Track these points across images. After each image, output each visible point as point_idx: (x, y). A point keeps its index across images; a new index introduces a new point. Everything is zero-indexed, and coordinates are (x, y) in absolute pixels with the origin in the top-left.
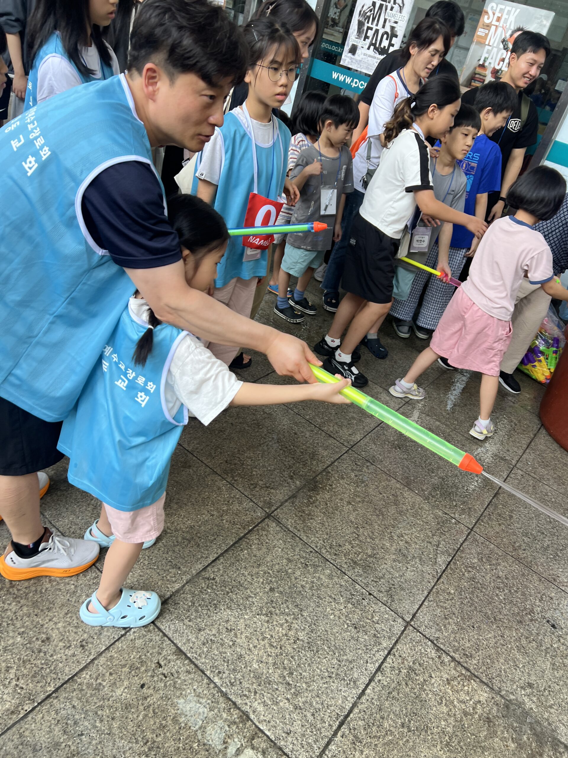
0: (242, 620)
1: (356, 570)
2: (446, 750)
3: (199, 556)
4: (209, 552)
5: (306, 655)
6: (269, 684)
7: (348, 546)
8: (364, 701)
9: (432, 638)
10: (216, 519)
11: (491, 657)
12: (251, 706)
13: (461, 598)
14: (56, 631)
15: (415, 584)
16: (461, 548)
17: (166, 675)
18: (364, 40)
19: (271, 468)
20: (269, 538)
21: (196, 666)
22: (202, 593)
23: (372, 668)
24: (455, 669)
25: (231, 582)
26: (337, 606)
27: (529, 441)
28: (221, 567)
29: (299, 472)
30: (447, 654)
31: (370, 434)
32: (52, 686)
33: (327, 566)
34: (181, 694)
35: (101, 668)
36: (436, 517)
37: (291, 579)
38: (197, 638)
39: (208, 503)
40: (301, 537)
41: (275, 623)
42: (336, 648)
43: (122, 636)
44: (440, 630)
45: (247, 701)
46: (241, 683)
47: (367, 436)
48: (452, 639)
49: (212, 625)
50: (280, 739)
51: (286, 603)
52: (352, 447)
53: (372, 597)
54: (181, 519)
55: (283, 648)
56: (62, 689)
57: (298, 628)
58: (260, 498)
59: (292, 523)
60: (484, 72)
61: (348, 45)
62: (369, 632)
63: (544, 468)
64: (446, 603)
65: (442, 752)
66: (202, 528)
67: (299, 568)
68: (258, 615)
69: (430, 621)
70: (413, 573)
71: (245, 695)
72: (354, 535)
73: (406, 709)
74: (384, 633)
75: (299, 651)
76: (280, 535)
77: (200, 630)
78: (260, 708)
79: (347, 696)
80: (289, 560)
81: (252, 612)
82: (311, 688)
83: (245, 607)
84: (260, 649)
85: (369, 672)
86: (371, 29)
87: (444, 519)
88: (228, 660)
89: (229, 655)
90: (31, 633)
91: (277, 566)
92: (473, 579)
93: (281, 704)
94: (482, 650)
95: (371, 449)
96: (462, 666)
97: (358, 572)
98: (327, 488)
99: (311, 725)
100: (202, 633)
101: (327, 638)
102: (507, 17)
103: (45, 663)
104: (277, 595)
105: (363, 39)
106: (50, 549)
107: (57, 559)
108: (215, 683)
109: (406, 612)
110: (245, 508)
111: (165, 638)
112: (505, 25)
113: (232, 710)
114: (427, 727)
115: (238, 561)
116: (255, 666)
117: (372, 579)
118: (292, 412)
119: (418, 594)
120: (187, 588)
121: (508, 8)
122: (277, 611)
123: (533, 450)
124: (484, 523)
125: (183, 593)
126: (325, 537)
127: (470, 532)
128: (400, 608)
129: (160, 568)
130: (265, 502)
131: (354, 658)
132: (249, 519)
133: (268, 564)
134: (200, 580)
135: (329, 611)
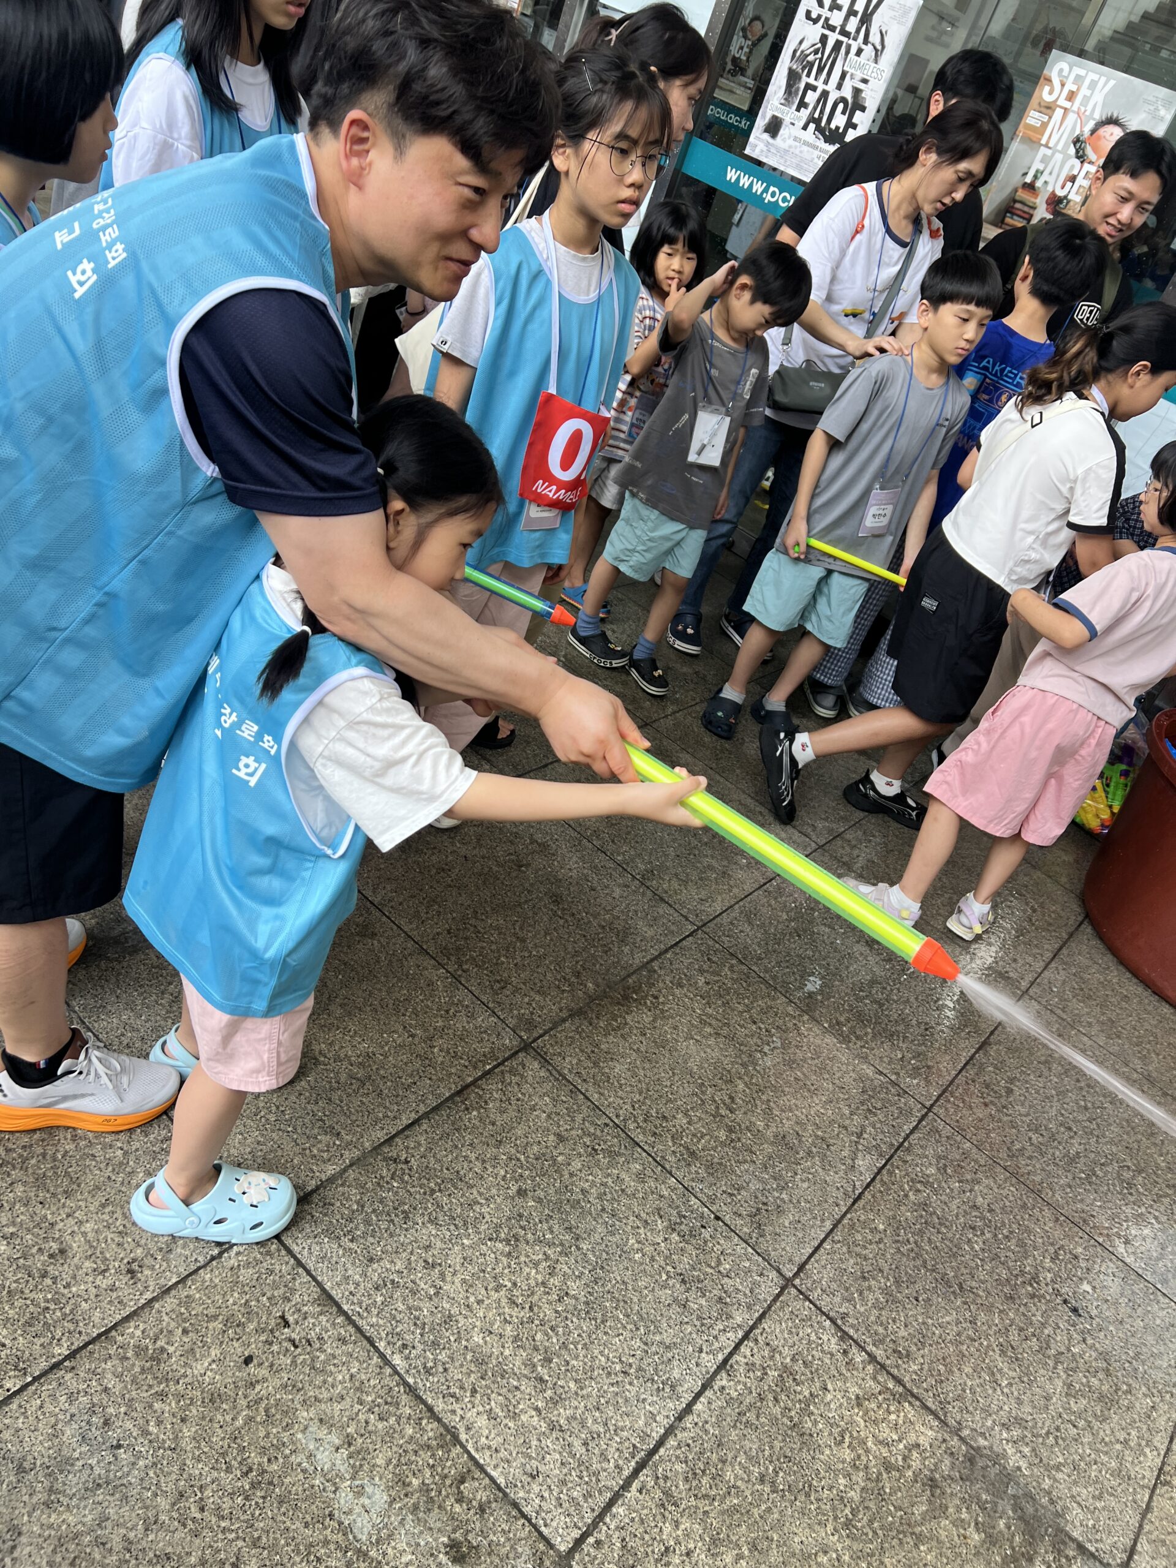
0: (457, 1248)
1: (693, 1169)
2: (844, 1534)
3: (381, 1115)
4: (401, 1108)
5: (580, 1327)
6: (503, 1377)
7: (681, 1119)
8: (688, 1425)
9: (832, 1314)
10: (419, 1043)
11: (948, 1360)
12: (462, 1418)
13: (898, 1241)
14: (79, 1237)
15: (808, 1205)
16: (906, 1144)
17: (297, 1342)
18: (798, 110)
20: (523, 1091)
21: (359, 1330)
22: (381, 1187)
23: (710, 1362)
24: (874, 1378)
25: (441, 1170)
26: (650, 1237)
27: (1057, 946)
28: (422, 1139)
29: (594, 965)
30: (860, 1346)
31: (741, 903)
32: (65, 1345)
33: (636, 1155)
34: (325, 1382)
35: (166, 1318)
36: (861, 1079)
37: (562, 1176)
38: (364, 1274)
39: (406, 1010)
40: (588, 1094)
41: (523, 1259)
42: (642, 1319)
43: (213, 1258)
44: (850, 1300)
45: (456, 1406)
46: (446, 1370)
47: (737, 906)
48: (872, 1318)
49: (396, 1252)
50: (516, 1486)
51: (547, 1222)
52: (704, 925)
53: (721, 1223)
54: (348, 1038)
55: (536, 1309)
56: (84, 1353)
57: (569, 1271)
58: (511, 1010)
59: (572, 1066)
60: (1033, 200)
61: (764, 117)
62: (710, 1292)
63: (1083, 1002)
64: (866, 1248)
65: (836, 1537)
66: (391, 1058)
67: (580, 1155)
68: (490, 1240)
69: (833, 1280)
70: (805, 1185)
71: (453, 1396)
72: (695, 1099)
73: (771, 1448)
74: (740, 1296)
75: (567, 1318)
76: (547, 1086)
77: (371, 1260)
78: (482, 1422)
79: (655, 1412)
80: (561, 1138)
81: (480, 1233)
82: (584, 1392)
83: (465, 1223)
84: (488, 1308)
85: (704, 1370)
86: (814, 89)
87: (876, 1082)
88: (425, 1324)
89: (425, 1313)
90: (29, 1237)
91: (536, 1148)
92: (925, 1205)
93: (524, 1418)
94: (931, 1345)
95: (741, 931)
96: (888, 1373)
97: (697, 1173)
98: (649, 1002)
99: (581, 1463)
100: (375, 1266)
101: (624, 1296)
102: (1088, 93)
103: (53, 1300)
104: (531, 1204)
105: (795, 107)
106: (81, 1073)
107: (92, 1095)
108: (393, 1367)
109: (785, 1259)
110: (480, 1026)
111: (301, 1270)
112: (1083, 109)
113: (424, 1422)
114: (810, 1486)
115: (458, 1130)
116: (477, 1339)
117: (724, 1188)
118: (590, 846)
119: (813, 1227)
120: (351, 1174)
121: (1092, 76)
122: (530, 1236)
123: (1065, 963)
124: (956, 1098)
125: (342, 1185)
126: (637, 1097)
127: (926, 1114)
128: (775, 1250)
129: (299, 1131)
130: (520, 1019)
131: (675, 1340)
132: (486, 1050)
133: (518, 1142)
134: (379, 1162)
135: (633, 1245)
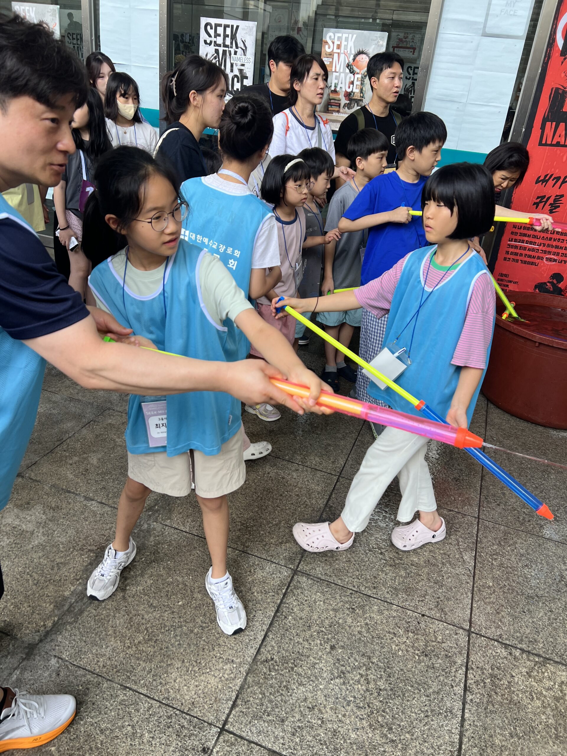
0: (319, 693)
1: (400, 596)
2: (558, 743)
3: (247, 641)
4: (255, 632)
5: (395, 704)
6: (375, 749)
7: (382, 575)
8: (468, 727)
9: (495, 638)
11: (552, 634)
13: (501, 588)
15: (456, 589)
16: (479, 539)
19: (275, 521)
20: (306, 595)
22: (267, 678)
23: (459, 690)
24: (529, 660)
25: (290, 655)
26: (400, 641)
27: (484, 419)
28: (273, 643)
29: (304, 516)
30: (516, 647)
31: (350, 456)
33: (372, 602)
37: (346, 630)
38: (284, 731)
40: (335, 582)
41: (351, 682)
42: (419, 684)
44: (498, 627)
47: (349, 459)
48: (512, 631)
49: (292, 710)
51: (352, 657)
52: (341, 474)
53: (426, 617)
54: (211, 608)
55: (371, 705)
57: (375, 677)
58: (279, 556)
59: (320, 571)
60: (338, 97)
62: (440, 654)
63: (509, 439)
64: (491, 598)
65: (556, 746)
67: (348, 615)
68: (331, 680)
69: (486, 621)
70: (450, 580)
72: (383, 561)
73: (507, 718)
74: (454, 650)
75: (387, 702)
76: (315, 587)
77: (283, 721)
79: (450, 729)
80: (335, 610)
81: (325, 679)
82: (415, 736)
83: (316, 677)
84: (350, 716)
85: (459, 695)
88: (325, 741)
89: (323, 735)
91: (327, 621)
92: (501, 565)
94: (542, 631)
96: (533, 654)
97: (403, 597)
100: (286, 723)
101: (405, 677)
102: (346, 43)
104: (340, 651)
106: (14, 715)
109: (461, 621)
110: (269, 572)
111: (252, 745)
112: (346, 51)
114: (532, 727)
115: (287, 630)
116: (353, 736)
117: (418, 599)
119: (464, 599)
120: (250, 679)
121: (345, 35)
122: (348, 668)
123: (492, 425)
124: (485, 507)
125: (249, 687)
126: (357, 573)
127: (478, 521)
128: (455, 619)
129: (213, 669)
130: (285, 559)
131: (439, 688)
132: (278, 582)
133: (318, 622)
134: (259, 666)
135: (395, 648)
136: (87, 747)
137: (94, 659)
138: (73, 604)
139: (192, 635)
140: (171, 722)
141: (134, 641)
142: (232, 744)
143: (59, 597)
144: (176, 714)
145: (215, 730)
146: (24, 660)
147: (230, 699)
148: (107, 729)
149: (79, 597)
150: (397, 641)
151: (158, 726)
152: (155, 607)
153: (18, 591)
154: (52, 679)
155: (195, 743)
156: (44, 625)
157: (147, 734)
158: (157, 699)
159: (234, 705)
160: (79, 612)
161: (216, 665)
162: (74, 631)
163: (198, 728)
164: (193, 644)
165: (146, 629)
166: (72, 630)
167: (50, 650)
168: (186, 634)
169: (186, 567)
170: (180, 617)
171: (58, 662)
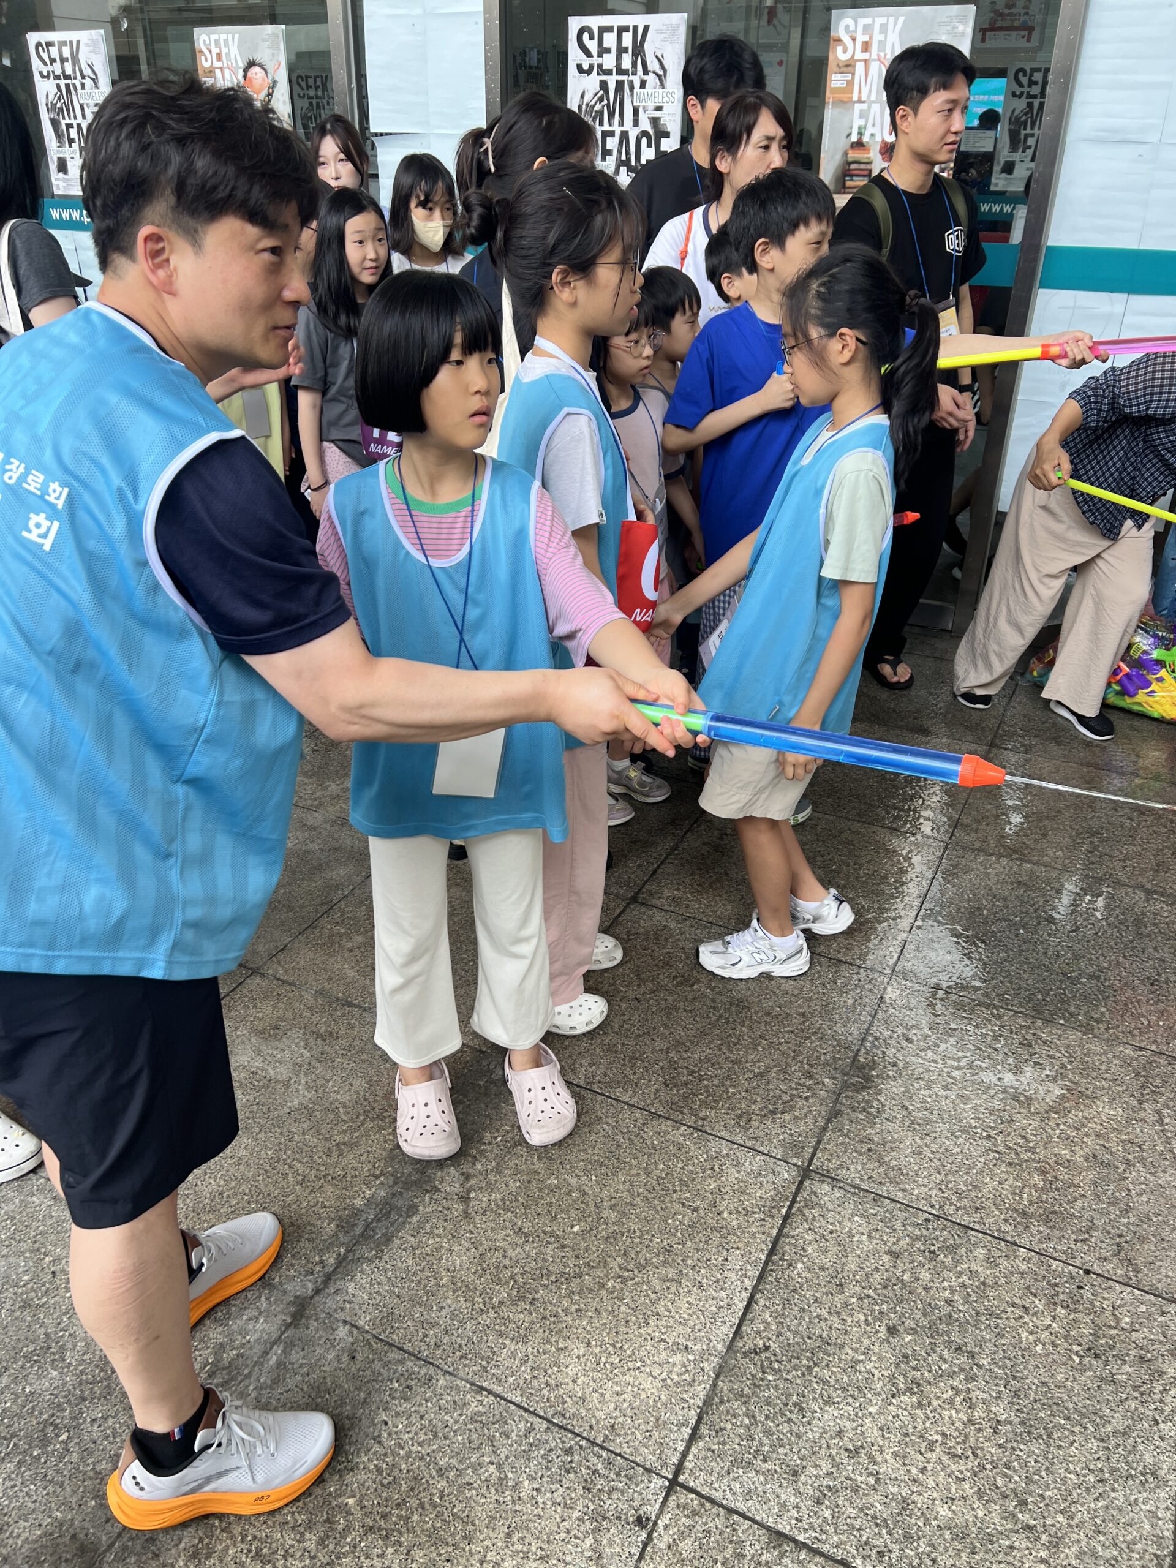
0: (868, 1421)
1: (1034, 1230)
3: (714, 1308)
4: (729, 1292)
5: (1030, 1453)
6: (992, 1543)
7: (992, 1184)
10: (706, 1215)
15: (1160, 1218)
19: (759, 1068)
20: (830, 1220)
22: (759, 1386)
25: (804, 1342)
26: (1038, 1323)
28: (767, 1316)
29: (818, 1058)
33: (974, 1240)
36: (1126, 1063)
37: (918, 1295)
38: (798, 1493)
39: (674, 1185)
40: (892, 1196)
41: (935, 1403)
42: (1082, 1415)
43: (645, 1545)
46: (934, 1561)
49: (814, 1453)
51: (935, 1352)
53: (1094, 1276)
54: (637, 1240)
55: (979, 1452)
57: (985, 1396)
58: (770, 1140)
59: (859, 1172)
60: (866, 156)
62: (1128, 1355)
66: (689, 1243)
67: (921, 1264)
68: (893, 1396)
70: (1144, 1198)
72: (992, 1155)
74: (1158, 1347)
75: (1013, 1449)
76: (850, 1206)
77: (795, 1473)
79: (1153, 1509)
80: (895, 1255)
81: (879, 1394)
82: (1076, 1520)
83: (860, 1389)
84: (935, 1474)
86: (612, 134)
87: (1143, 1060)
88: (885, 1520)
89: (880, 1508)
91: (877, 1276)
97: (1039, 1232)
98: (890, 1073)
100: (803, 1478)
101: (1052, 1398)
102: (882, 37)
104: (908, 1338)
110: (752, 1170)
111: (735, 1517)
112: (882, 54)
115: (794, 1291)
116: (944, 1512)
117: (1074, 1237)
120: (723, 1386)
121: (880, 21)
122: (927, 1374)
125: (722, 1402)
126: (938, 1178)
129: (648, 1362)
130: (784, 1146)
131: (1126, 1423)
132: (772, 1193)
133: (857, 1277)
134: (743, 1361)
135: (1027, 1338)
136: (414, 1502)
137: (417, 1330)
138: (371, 1223)
139: (603, 1292)
140: (571, 1462)
141: (491, 1299)
142: (694, 1513)
143: (345, 1209)
144: (581, 1447)
145: (658, 1483)
146: (288, 1326)
147: (685, 1423)
148: (450, 1467)
149: (381, 1210)
150: (1031, 1324)
151: (547, 1468)
152: (527, 1235)
153: (269, 1195)
154: (343, 1366)
155: (620, 1505)
156: (322, 1262)
157: (526, 1483)
158: (542, 1414)
159: (694, 1437)
160: (383, 1240)
161: (653, 1355)
162: (377, 1275)
163: (626, 1476)
164: (606, 1310)
165: (512, 1277)
166: (373, 1273)
167: (336, 1310)
168: (591, 1290)
169: (583, 1156)
170: (577, 1257)
171: (351, 1333)
